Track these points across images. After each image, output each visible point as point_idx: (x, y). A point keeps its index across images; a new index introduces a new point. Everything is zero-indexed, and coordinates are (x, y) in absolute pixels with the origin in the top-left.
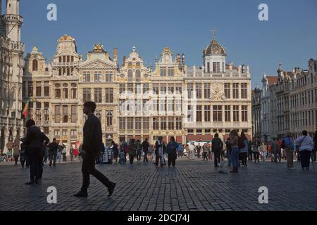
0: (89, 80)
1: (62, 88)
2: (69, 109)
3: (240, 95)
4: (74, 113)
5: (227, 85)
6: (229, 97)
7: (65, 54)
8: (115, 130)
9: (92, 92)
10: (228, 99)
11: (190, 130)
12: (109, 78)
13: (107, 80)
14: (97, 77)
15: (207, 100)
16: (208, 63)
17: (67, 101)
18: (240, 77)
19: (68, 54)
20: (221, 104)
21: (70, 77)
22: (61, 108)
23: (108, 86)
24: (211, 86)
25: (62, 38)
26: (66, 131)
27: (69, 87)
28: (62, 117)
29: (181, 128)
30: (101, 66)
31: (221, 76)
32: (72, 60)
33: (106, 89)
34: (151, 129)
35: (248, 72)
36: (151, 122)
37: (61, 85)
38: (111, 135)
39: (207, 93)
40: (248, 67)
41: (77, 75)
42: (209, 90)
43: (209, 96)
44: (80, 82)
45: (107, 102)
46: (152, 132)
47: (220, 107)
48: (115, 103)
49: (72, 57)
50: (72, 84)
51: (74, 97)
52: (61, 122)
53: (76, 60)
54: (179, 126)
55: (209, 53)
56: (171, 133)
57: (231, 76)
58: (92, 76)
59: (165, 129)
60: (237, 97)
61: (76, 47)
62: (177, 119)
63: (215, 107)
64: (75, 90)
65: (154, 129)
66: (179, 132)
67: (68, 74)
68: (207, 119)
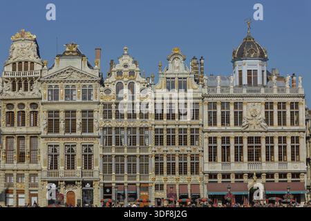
0: (57, 98)
1: (16, 110)
2: (27, 142)
3: (288, 121)
4: (34, 149)
5: (268, 105)
6: (272, 124)
7: (21, 59)
8: (96, 175)
9: (62, 116)
10: (270, 128)
11: (212, 176)
12: (87, 95)
13: (84, 98)
14: (69, 94)
15: (238, 128)
16: (240, 71)
17: (23, 130)
18: (288, 92)
19: (26, 58)
20: (259, 134)
21: (28, 94)
22: (15, 141)
23: (85, 107)
24: (245, 107)
25: (18, 35)
26: (22, 176)
27: (27, 109)
28: (15, 155)
29: (197, 173)
30: (75, 76)
31: (259, 91)
32: (32, 68)
33: (83, 112)
34: (152, 173)
35: (300, 86)
36: (152, 162)
37: (16, 106)
38: (91, 183)
39: (239, 119)
40: (300, 78)
41: (40, 91)
42: (241, 113)
43: (241, 123)
44: (43, 101)
45: (84, 131)
46: (154, 179)
47: (258, 139)
48: (95, 133)
49: (32, 63)
50: (32, 105)
51: (35, 124)
52: (15, 162)
53: (38, 67)
54: (195, 169)
55: (240, 56)
56: (183, 179)
57: (275, 92)
58: (62, 92)
59: (174, 173)
60: (285, 124)
61: (38, 48)
62: (192, 158)
63: (250, 139)
64: (35, 113)
65: (156, 173)
66: (196, 179)
67: (26, 89)
68: (238, 159)
